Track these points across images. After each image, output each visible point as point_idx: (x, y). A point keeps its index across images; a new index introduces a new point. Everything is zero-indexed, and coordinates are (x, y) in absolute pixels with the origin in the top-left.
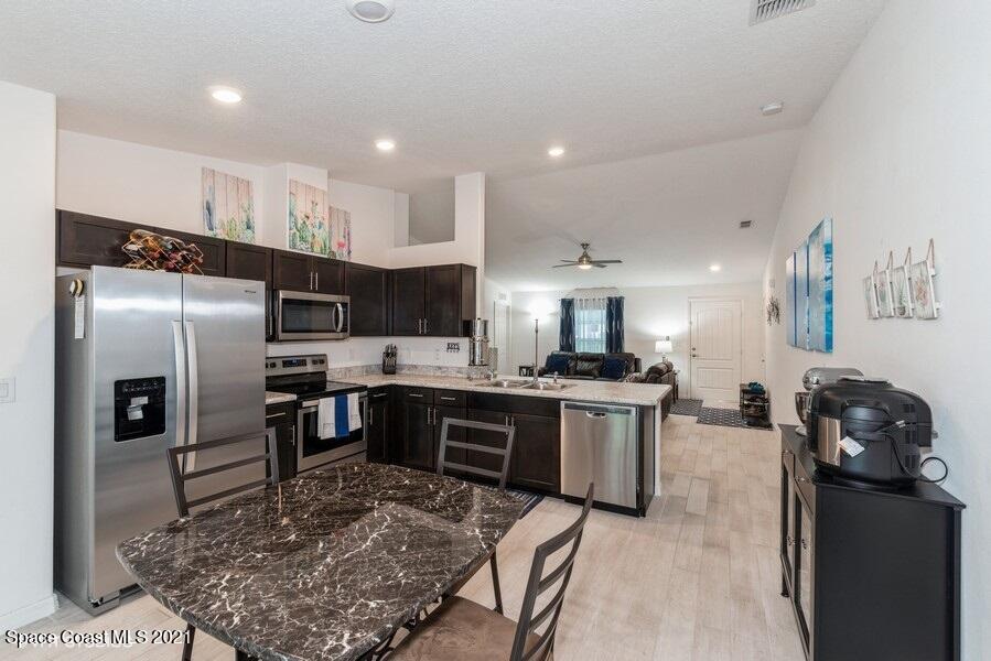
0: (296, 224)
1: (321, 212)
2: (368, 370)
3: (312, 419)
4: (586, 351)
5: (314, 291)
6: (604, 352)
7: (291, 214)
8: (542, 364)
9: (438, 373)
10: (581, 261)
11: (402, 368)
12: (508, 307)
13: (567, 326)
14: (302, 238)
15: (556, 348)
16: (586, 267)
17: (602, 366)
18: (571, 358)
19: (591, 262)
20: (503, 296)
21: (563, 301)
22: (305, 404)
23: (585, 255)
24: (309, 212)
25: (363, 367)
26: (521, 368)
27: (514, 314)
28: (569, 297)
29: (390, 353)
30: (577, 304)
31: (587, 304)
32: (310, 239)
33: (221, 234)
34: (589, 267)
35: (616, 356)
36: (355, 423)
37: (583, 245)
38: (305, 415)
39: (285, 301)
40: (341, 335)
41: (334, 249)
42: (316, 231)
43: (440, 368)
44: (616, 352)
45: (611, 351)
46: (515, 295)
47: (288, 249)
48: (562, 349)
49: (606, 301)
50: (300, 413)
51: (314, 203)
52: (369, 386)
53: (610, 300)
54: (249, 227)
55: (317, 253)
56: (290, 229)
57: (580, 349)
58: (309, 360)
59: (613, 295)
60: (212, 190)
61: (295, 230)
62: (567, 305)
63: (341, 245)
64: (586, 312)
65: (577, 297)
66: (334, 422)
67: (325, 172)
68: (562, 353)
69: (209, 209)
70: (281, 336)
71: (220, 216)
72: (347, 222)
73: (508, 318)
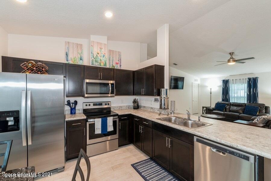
0: (93, 57)
1: (105, 51)
2: (129, 107)
3: (92, 126)
4: (235, 102)
5: (100, 79)
6: (246, 102)
7: (92, 53)
8: (213, 106)
9: (152, 111)
10: (229, 61)
11: (141, 107)
12: (199, 84)
13: (226, 91)
14: (96, 61)
15: (220, 100)
16: (232, 63)
17: (244, 109)
18: (228, 105)
19: (235, 61)
20: (196, 80)
21: (224, 81)
22: (89, 120)
23: (232, 58)
24: (99, 52)
25: (127, 106)
26: (203, 107)
27: (201, 87)
28: (227, 79)
29: (135, 101)
30: (231, 82)
31: (235, 81)
32: (99, 61)
33: (71, 62)
34: (234, 63)
35: (253, 105)
36: (110, 128)
37: (230, 53)
38: (89, 124)
39: (87, 83)
40: (111, 95)
41: (114, 65)
42: (102, 58)
43: (152, 108)
44: (253, 102)
45: (250, 102)
46: (201, 79)
47: (91, 65)
48: (223, 100)
49: (247, 80)
50: (88, 124)
51: (101, 48)
52: (119, 114)
53: (250, 79)
54: (81, 60)
55: (102, 66)
56: (92, 58)
57: (232, 101)
58: (103, 104)
59: (252, 76)
60: (68, 48)
61: (93, 58)
62: (226, 83)
63: (117, 63)
64: (236, 85)
65: (231, 79)
66: (100, 127)
67: (106, 37)
68: (223, 102)
69: (67, 54)
70: (86, 95)
71: (70, 56)
72: (120, 55)
73: (199, 89)
